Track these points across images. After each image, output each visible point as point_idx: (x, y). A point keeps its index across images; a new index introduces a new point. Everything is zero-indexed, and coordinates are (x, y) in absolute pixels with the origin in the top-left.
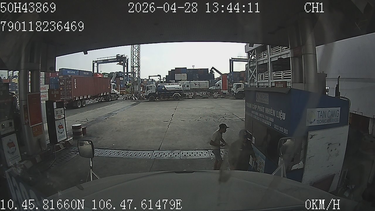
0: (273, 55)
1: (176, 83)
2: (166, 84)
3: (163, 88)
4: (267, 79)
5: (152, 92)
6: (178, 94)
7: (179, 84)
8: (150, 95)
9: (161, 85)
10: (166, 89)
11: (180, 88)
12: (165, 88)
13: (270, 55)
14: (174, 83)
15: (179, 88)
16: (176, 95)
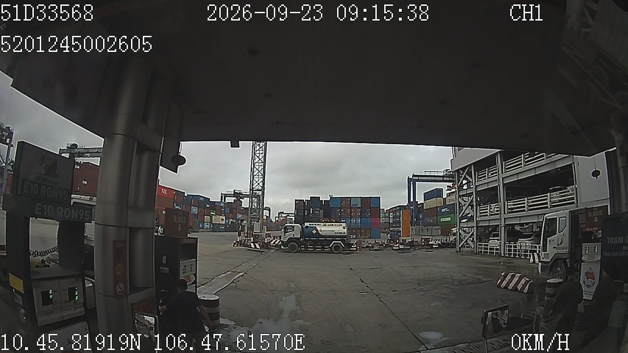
0: (507, 172)
1: (336, 224)
2: (318, 225)
3: (314, 232)
4: (498, 214)
5: (295, 237)
6: (340, 243)
7: (341, 225)
8: (289, 241)
9: (310, 225)
10: (320, 233)
11: (344, 233)
12: (317, 230)
13: (502, 173)
14: (334, 224)
15: (341, 233)
16: (335, 244)
